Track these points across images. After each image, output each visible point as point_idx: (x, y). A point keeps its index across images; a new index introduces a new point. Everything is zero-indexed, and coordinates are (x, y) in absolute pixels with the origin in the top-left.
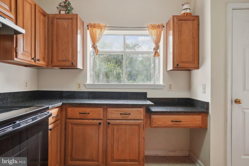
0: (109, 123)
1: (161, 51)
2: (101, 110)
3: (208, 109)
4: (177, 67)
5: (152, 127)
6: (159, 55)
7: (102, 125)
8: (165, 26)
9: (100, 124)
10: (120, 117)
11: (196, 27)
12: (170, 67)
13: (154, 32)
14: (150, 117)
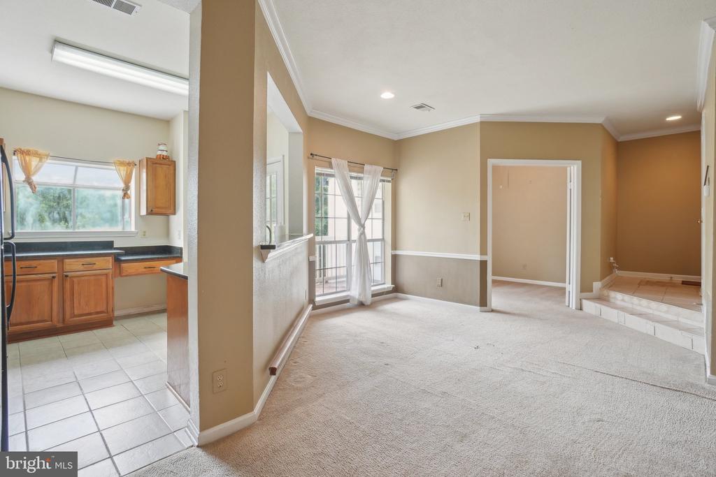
0: (67, 276)
1: (132, 192)
2: (55, 262)
3: (181, 253)
4: (151, 212)
5: (122, 276)
6: (129, 197)
7: (56, 279)
8: (138, 163)
9: (54, 277)
10: (82, 268)
11: (172, 172)
12: (143, 212)
13: (123, 170)
14: (120, 267)
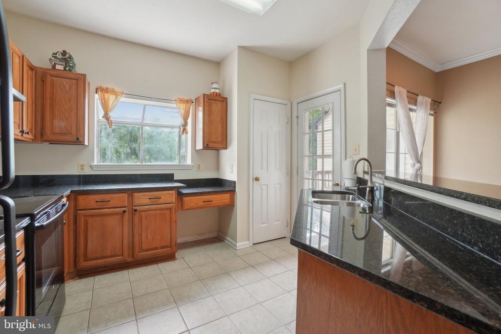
0: (136, 210)
1: (189, 128)
2: (125, 195)
3: (235, 187)
4: (206, 147)
5: (183, 210)
6: (187, 133)
7: (127, 213)
8: (194, 101)
9: (124, 212)
10: (148, 201)
11: (225, 107)
12: (200, 146)
13: (182, 106)
14: (182, 199)
